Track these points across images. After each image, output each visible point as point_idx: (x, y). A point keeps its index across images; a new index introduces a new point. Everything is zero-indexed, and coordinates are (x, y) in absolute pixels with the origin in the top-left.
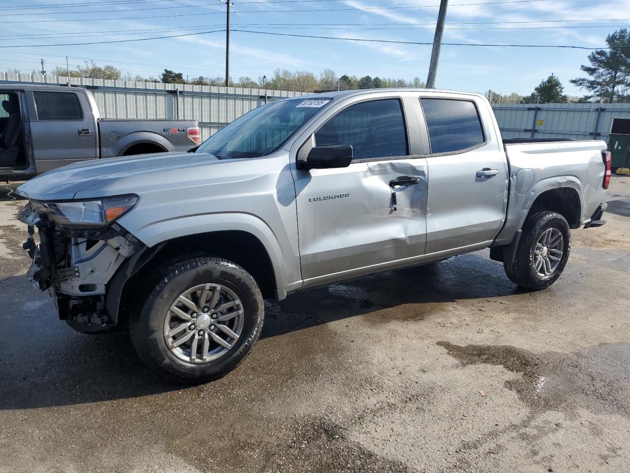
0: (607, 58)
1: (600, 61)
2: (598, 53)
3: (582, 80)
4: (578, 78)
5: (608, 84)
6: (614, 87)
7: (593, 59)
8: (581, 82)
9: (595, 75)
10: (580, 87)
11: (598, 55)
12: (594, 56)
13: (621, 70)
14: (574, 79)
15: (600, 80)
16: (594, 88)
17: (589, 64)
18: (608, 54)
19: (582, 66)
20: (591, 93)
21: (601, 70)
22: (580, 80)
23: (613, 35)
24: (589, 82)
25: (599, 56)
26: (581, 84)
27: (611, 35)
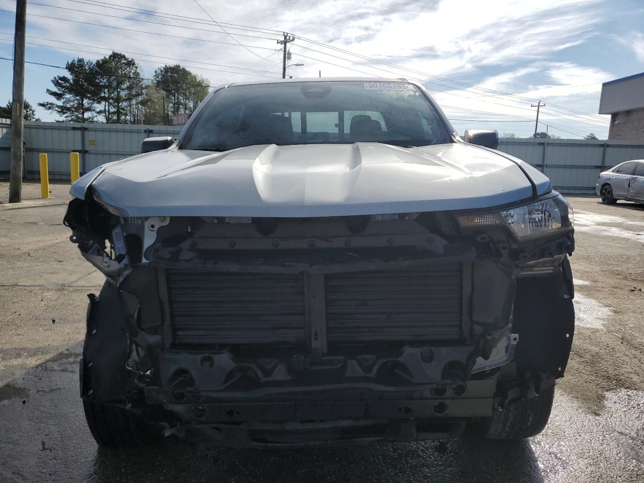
0: (71, 84)
1: (64, 87)
2: (61, 79)
3: (51, 104)
4: (46, 101)
5: (77, 109)
6: (83, 113)
7: (56, 83)
8: (49, 105)
9: (63, 100)
10: (50, 111)
11: (61, 80)
12: (57, 81)
13: (87, 97)
14: (42, 102)
15: (68, 106)
16: (64, 113)
17: (54, 89)
18: (71, 81)
19: (48, 90)
20: (62, 118)
21: (68, 96)
22: (48, 104)
23: (72, 63)
24: (58, 106)
25: (63, 82)
26: (50, 108)
27: (70, 63)
